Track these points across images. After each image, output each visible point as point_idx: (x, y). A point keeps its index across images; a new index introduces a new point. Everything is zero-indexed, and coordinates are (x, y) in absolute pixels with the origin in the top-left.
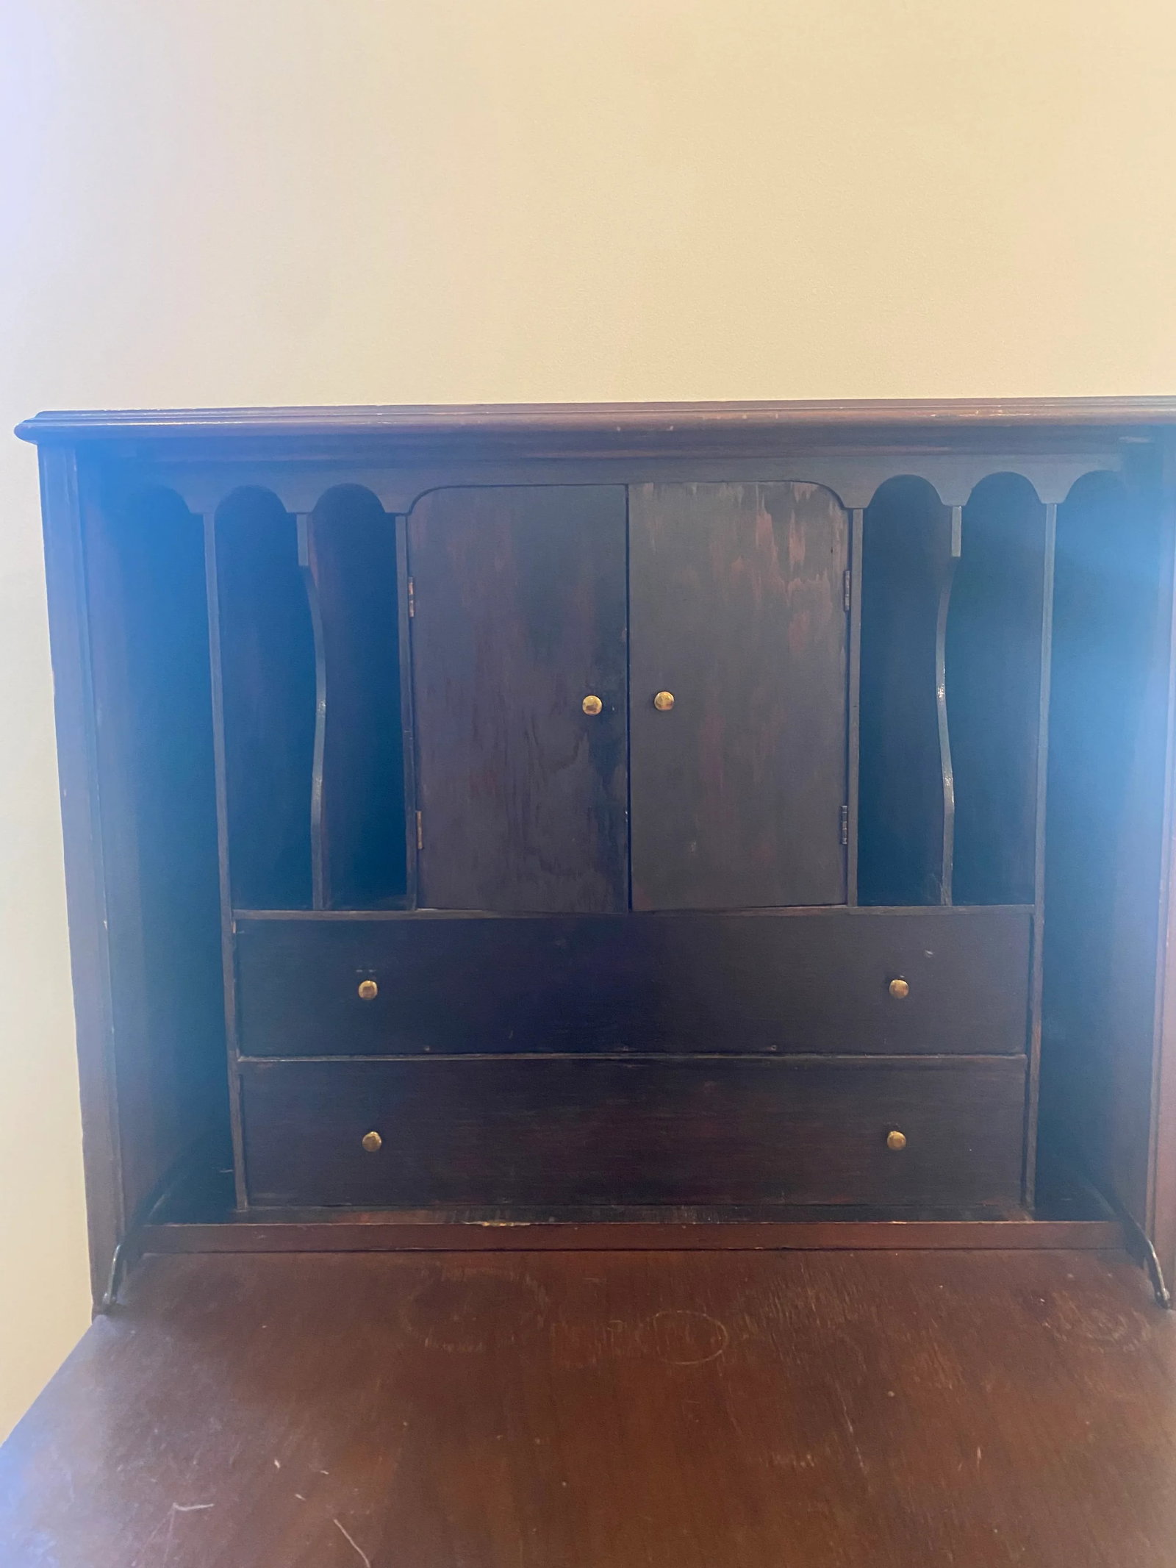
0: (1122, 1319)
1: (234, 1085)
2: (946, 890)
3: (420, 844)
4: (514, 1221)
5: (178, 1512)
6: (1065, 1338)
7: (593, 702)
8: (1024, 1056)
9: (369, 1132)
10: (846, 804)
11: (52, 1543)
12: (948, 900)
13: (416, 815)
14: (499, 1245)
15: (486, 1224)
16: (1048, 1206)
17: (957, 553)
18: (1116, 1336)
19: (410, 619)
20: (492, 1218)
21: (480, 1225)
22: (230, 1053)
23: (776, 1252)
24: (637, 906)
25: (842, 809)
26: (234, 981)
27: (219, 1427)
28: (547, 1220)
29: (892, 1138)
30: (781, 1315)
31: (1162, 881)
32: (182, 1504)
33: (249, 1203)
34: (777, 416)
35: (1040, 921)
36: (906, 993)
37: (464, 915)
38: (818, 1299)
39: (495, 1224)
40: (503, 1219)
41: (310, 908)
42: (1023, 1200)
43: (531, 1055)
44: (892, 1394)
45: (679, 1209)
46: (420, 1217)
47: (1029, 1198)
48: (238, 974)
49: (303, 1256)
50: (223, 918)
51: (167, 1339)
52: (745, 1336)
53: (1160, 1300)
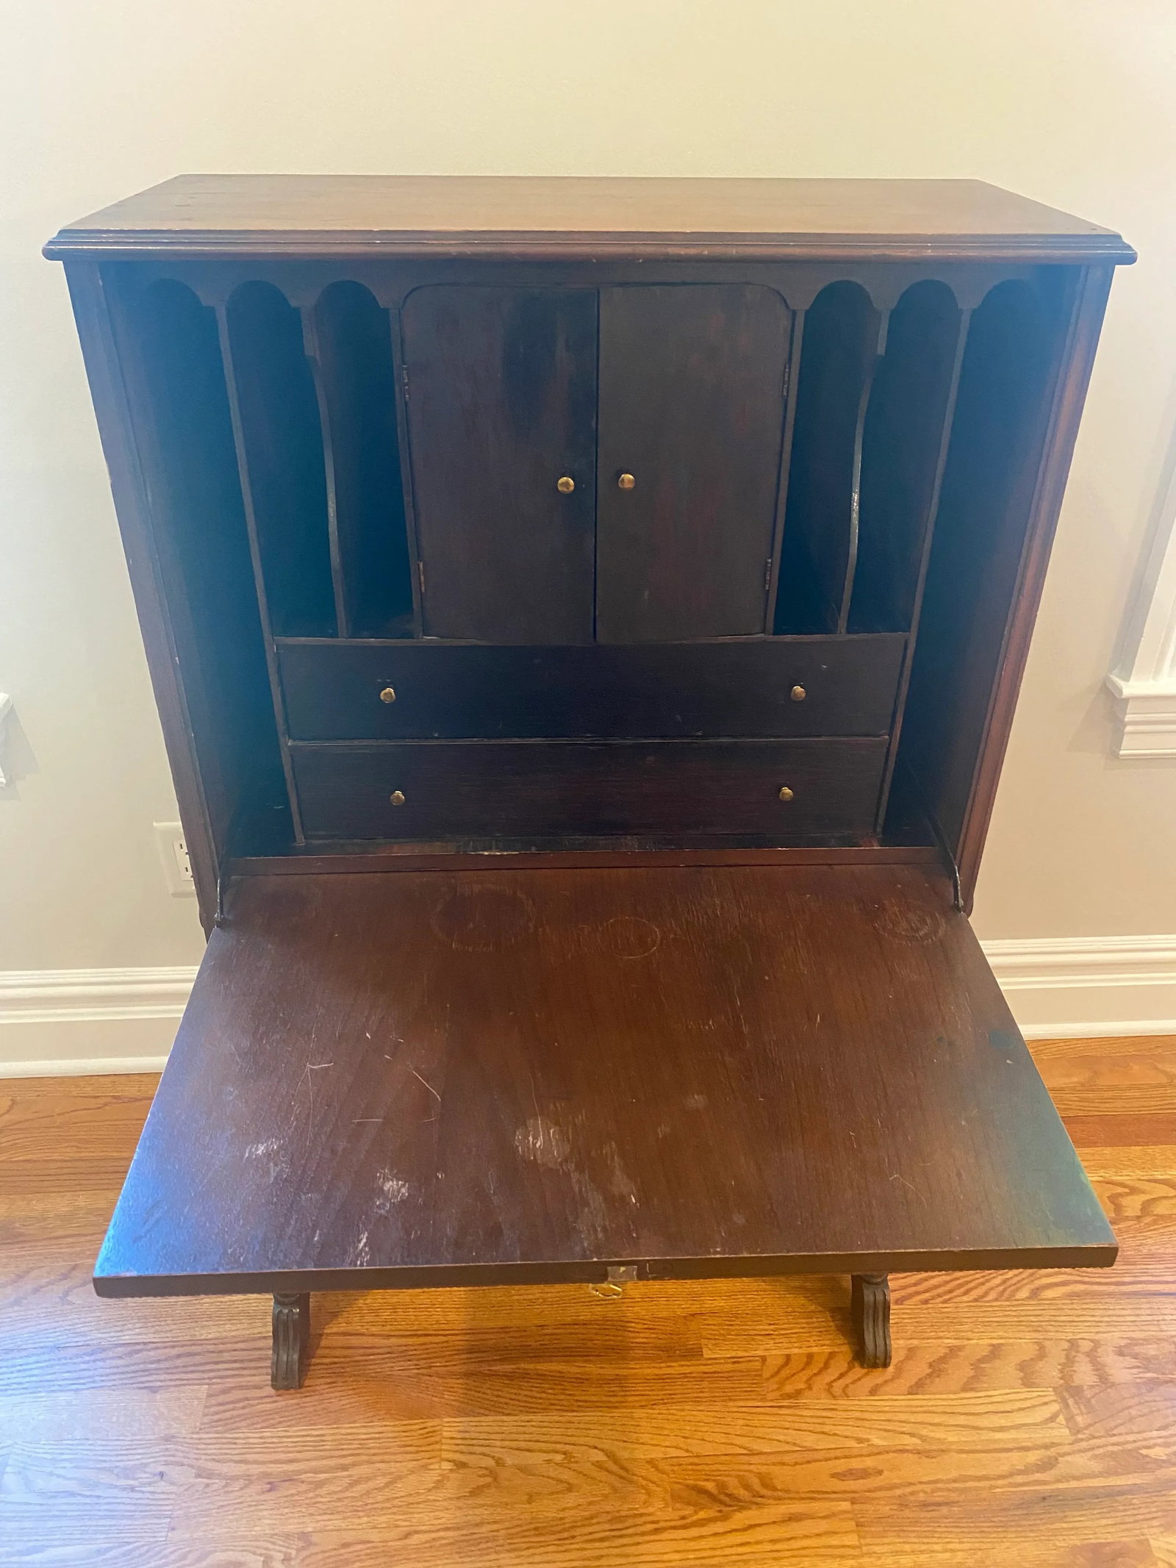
0: (928, 921)
1: (286, 761)
2: (843, 623)
3: (423, 588)
4: (506, 851)
5: (311, 1070)
6: (886, 935)
7: (567, 483)
8: (887, 737)
9: (394, 792)
10: (771, 557)
11: (236, 1092)
12: (843, 630)
13: (419, 565)
14: (496, 865)
15: (486, 853)
16: (891, 835)
17: (881, 350)
18: (922, 933)
19: (406, 403)
20: (490, 849)
21: (482, 855)
22: (282, 740)
23: (695, 869)
24: (602, 638)
25: (767, 563)
26: (280, 688)
27: (324, 1011)
28: (530, 850)
29: (783, 793)
30: (696, 919)
31: (1007, 628)
32: (313, 1064)
33: (305, 838)
34: (734, 251)
35: (912, 645)
36: (804, 695)
37: (462, 643)
38: (722, 908)
39: (492, 853)
40: (498, 849)
41: (334, 635)
42: (875, 830)
43: (516, 739)
44: (767, 978)
45: (625, 839)
46: (436, 849)
47: (879, 830)
48: (281, 683)
49: (351, 876)
50: (266, 643)
51: (269, 946)
52: (672, 936)
53: (957, 906)
